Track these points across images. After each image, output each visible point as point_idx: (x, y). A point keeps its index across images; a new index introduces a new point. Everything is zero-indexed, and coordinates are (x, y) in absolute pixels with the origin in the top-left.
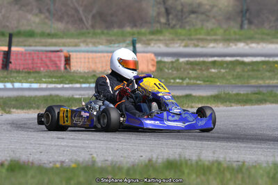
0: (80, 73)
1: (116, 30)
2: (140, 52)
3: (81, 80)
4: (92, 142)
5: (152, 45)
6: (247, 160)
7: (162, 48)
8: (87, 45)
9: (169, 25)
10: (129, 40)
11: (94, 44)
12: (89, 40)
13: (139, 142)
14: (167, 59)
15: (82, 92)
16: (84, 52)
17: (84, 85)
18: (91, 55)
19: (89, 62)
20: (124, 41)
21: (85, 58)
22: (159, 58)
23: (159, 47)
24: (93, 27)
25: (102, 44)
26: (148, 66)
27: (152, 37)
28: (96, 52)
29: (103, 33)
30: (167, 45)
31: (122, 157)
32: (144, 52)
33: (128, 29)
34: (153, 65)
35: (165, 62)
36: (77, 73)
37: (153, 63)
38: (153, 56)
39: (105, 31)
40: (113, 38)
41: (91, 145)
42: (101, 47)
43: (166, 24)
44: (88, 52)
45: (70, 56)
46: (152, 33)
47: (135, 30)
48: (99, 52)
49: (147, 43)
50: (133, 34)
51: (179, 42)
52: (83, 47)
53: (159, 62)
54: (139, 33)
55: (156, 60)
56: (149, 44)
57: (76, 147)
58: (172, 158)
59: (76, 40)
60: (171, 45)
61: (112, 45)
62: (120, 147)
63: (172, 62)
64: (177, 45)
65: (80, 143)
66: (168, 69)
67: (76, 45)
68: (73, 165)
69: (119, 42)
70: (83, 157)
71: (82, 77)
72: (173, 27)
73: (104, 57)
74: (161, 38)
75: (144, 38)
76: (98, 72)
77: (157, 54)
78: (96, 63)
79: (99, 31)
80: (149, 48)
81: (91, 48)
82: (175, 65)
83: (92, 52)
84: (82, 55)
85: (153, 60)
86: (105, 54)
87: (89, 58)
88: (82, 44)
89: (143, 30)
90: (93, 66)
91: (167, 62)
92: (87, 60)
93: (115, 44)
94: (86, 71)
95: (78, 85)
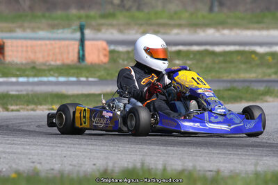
0: (17, 64)
1: (59, 13)
2: (89, 40)
3: (18, 73)
4: (34, 147)
5: (103, 30)
6: (222, 169)
7: (115, 35)
8: (24, 30)
9: (124, 7)
10: (76, 25)
11: (33, 29)
12: (26, 24)
13: (90, 147)
14: (121, 49)
15: (19, 88)
16: (20, 38)
17: (21, 79)
18: (30, 43)
19: (27, 51)
20: (69, 26)
21: (22, 47)
22: (112, 47)
23: (112, 33)
24: (31, 8)
25: (42, 29)
26: (99, 56)
27: (103, 21)
28: (35, 39)
29: (44, 16)
30: (121, 31)
31: (70, 165)
32: (93, 39)
33: (74, 12)
34: (105, 55)
35: (118, 52)
36: (12, 64)
37: (105, 52)
38: (104, 44)
39: (47, 14)
40: (56, 22)
41: (33, 151)
42: (41, 34)
43: (119, 6)
44: (25, 38)
45: (4, 43)
46: (104, 16)
47: (82, 13)
48: (40, 39)
49: (97, 29)
50: (80, 18)
51: (136, 28)
52: (19, 33)
53: (112, 52)
54: (88, 17)
55: (108, 49)
56: (99, 30)
57: (15, 153)
58: (130, 166)
59: (11, 25)
60: (126, 31)
61: (55, 31)
62: (69, 153)
63: (128, 52)
64: (133, 32)
65: (19, 149)
66: (123, 60)
67: (11, 31)
68: (13, 175)
69: (64, 27)
70: (24, 165)
71: (19, 70)
72: (129, 10)
73: (46, 45)
74: (115, 22)
75: (94, 23)
76: (37, 63)
77: (110, 42)
78: (35, 53)
79: (39, 14)
80: (100, 35)
81: (29, 34)
82: (131, 55)
83: (31, 39)
84: (19, 42)
85: (105, 49)
86: (47, 42)
87: (27, 47)
88: (18, 30)
89: (92, 13)
90: (32, 56)
91: (122, 52)
92: (24, 49)
93: (58, 29)
94: (24, 62)
95: (14, 79)
